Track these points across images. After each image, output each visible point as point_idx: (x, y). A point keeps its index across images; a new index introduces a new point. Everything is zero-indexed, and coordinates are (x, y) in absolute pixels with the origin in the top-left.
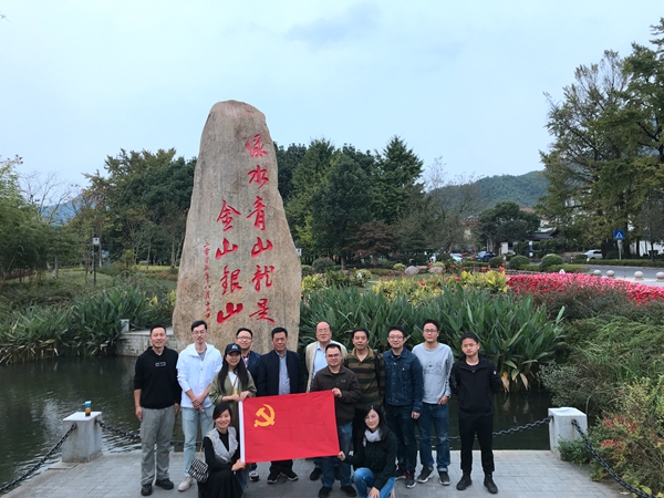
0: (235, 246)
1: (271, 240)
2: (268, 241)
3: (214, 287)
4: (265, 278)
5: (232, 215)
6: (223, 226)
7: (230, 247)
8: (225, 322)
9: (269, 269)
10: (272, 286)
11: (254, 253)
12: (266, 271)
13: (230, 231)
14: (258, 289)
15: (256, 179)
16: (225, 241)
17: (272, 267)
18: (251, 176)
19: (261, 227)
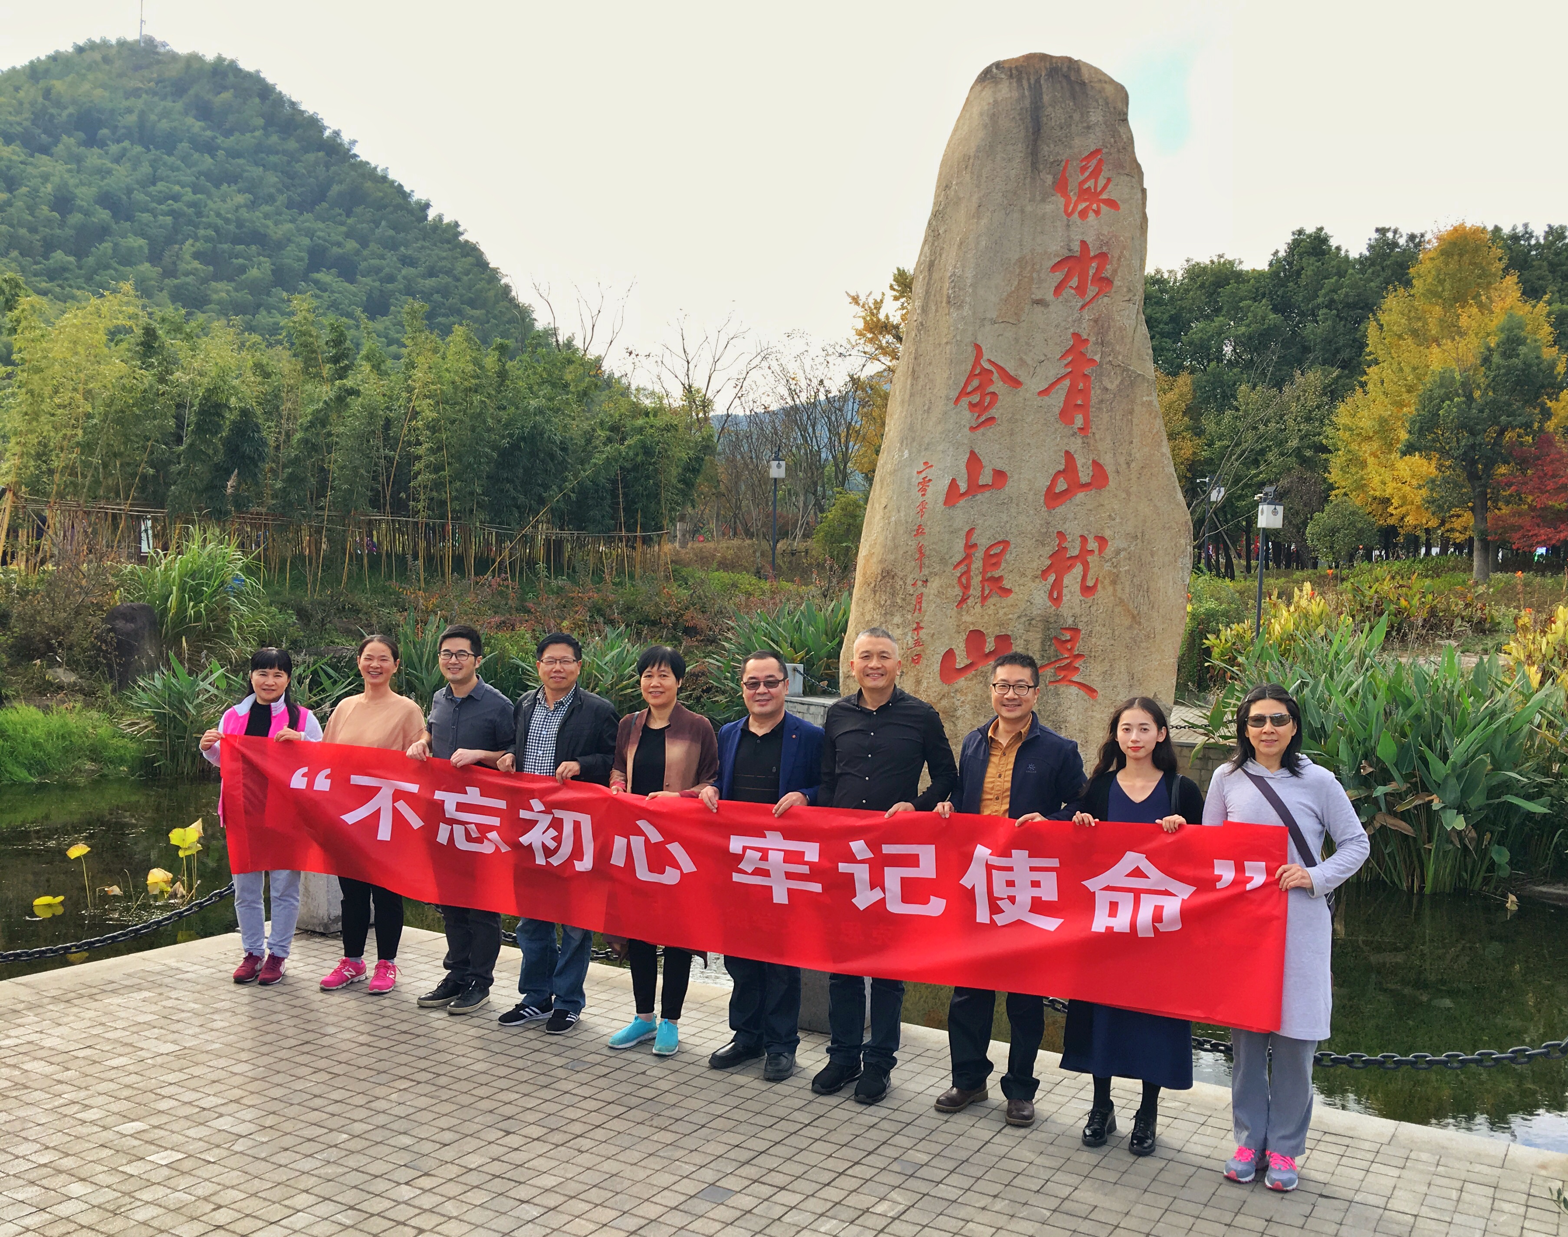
0: (1000, 476)
1: (1108, 462)
2: (1095, 463)
3: (935, 584)
4: (1078, 569)
5: (998, 386)
6: (967, 417)
7: (985, 478)
8: (962, 682)
9: (1092, 545)
10: (1100, 592)
11: (1053, 498)
12: (1085, 552)
13: (990, 432)
14: (1057, 600)
15: (1074, 282)
16: (974, 462)
17: (1102, 541)
18: (1059, 276)
19: (1079, 421)
